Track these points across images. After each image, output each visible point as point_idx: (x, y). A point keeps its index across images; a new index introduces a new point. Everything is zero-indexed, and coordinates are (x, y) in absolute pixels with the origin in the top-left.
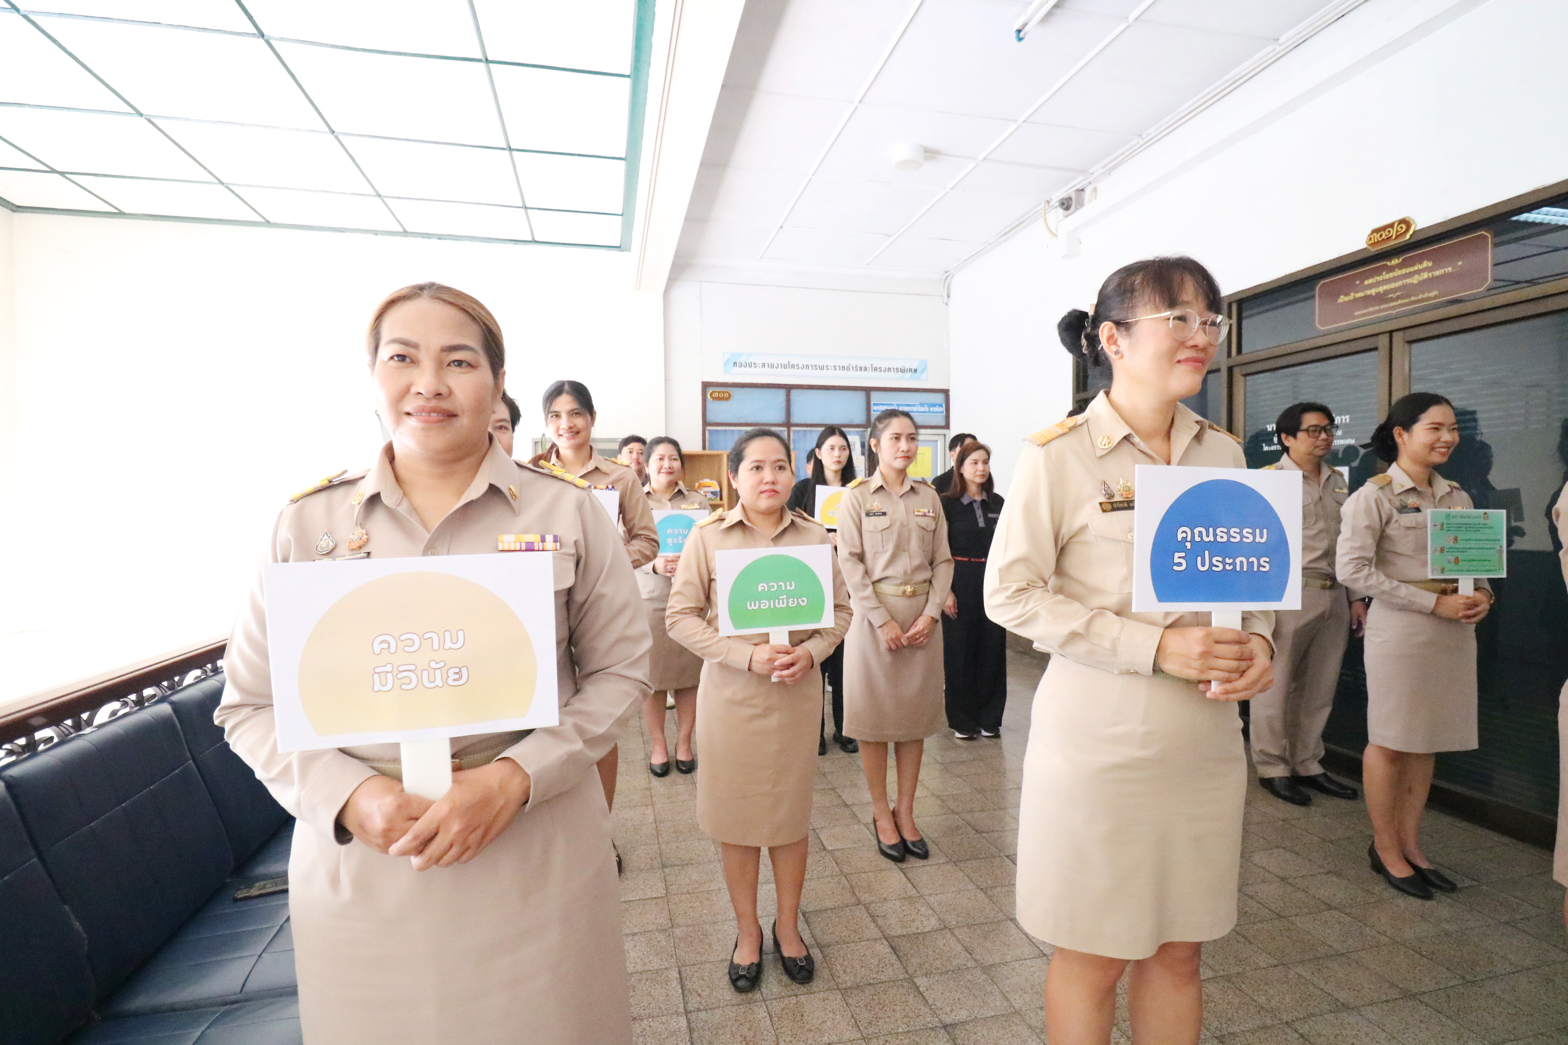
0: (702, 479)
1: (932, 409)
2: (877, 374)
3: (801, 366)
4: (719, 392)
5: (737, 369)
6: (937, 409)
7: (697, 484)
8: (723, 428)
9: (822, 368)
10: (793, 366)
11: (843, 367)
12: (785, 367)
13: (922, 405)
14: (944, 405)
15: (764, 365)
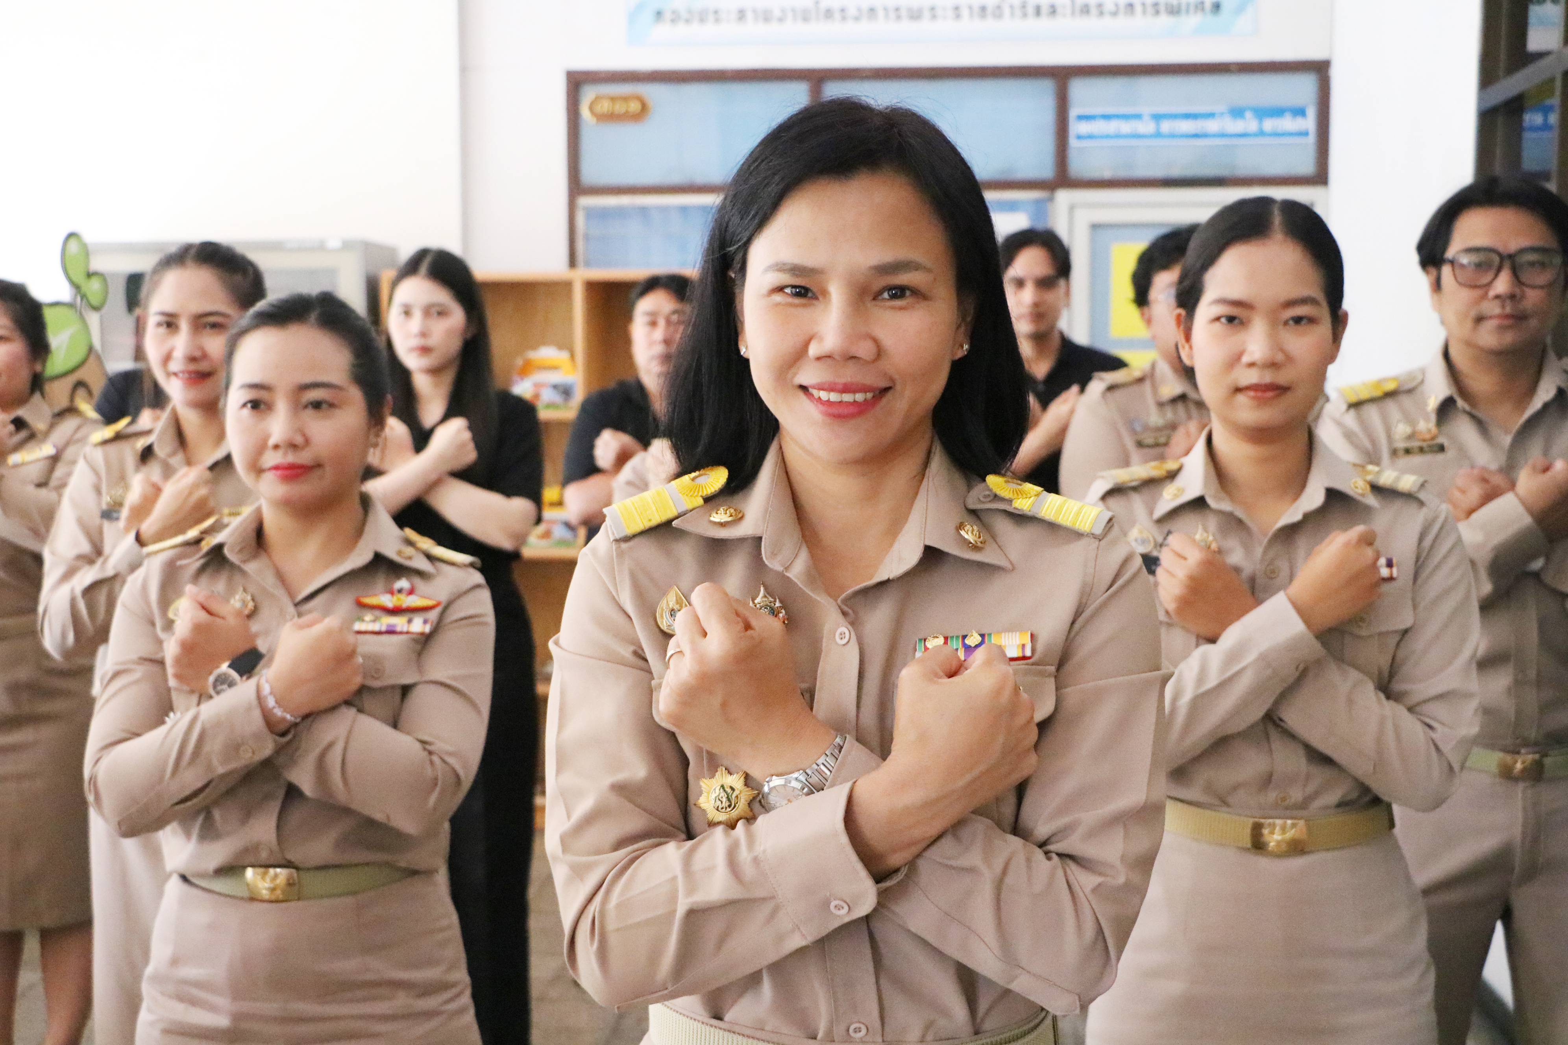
0: (535, 347)
1: (1269, 125)
2: (1091, 23)
3: (852, 12)
4: (613, 99)
5: (663, 30)
6: (1288, 123)
7: (519, 362)
8: (625, 200)
9: (915, 15)
10: (829, 14)
11: (983, 9)
12: (806, 17)
13: (1237, 112)
14: (1312, 113)
15: (741, 15)
